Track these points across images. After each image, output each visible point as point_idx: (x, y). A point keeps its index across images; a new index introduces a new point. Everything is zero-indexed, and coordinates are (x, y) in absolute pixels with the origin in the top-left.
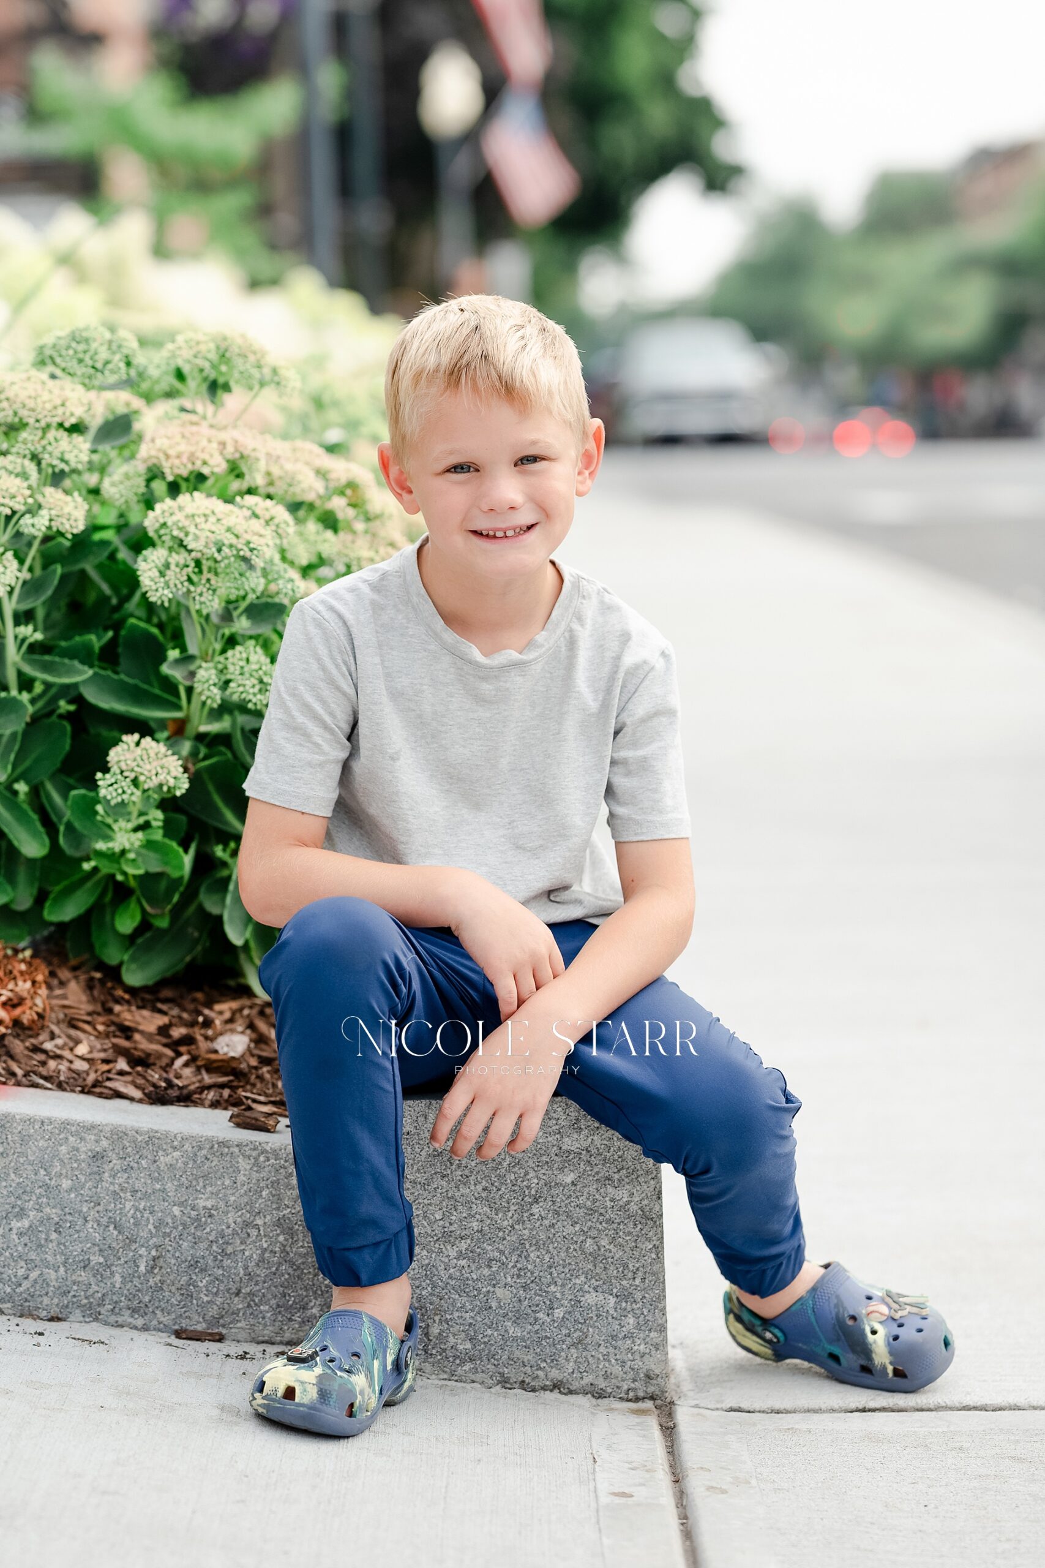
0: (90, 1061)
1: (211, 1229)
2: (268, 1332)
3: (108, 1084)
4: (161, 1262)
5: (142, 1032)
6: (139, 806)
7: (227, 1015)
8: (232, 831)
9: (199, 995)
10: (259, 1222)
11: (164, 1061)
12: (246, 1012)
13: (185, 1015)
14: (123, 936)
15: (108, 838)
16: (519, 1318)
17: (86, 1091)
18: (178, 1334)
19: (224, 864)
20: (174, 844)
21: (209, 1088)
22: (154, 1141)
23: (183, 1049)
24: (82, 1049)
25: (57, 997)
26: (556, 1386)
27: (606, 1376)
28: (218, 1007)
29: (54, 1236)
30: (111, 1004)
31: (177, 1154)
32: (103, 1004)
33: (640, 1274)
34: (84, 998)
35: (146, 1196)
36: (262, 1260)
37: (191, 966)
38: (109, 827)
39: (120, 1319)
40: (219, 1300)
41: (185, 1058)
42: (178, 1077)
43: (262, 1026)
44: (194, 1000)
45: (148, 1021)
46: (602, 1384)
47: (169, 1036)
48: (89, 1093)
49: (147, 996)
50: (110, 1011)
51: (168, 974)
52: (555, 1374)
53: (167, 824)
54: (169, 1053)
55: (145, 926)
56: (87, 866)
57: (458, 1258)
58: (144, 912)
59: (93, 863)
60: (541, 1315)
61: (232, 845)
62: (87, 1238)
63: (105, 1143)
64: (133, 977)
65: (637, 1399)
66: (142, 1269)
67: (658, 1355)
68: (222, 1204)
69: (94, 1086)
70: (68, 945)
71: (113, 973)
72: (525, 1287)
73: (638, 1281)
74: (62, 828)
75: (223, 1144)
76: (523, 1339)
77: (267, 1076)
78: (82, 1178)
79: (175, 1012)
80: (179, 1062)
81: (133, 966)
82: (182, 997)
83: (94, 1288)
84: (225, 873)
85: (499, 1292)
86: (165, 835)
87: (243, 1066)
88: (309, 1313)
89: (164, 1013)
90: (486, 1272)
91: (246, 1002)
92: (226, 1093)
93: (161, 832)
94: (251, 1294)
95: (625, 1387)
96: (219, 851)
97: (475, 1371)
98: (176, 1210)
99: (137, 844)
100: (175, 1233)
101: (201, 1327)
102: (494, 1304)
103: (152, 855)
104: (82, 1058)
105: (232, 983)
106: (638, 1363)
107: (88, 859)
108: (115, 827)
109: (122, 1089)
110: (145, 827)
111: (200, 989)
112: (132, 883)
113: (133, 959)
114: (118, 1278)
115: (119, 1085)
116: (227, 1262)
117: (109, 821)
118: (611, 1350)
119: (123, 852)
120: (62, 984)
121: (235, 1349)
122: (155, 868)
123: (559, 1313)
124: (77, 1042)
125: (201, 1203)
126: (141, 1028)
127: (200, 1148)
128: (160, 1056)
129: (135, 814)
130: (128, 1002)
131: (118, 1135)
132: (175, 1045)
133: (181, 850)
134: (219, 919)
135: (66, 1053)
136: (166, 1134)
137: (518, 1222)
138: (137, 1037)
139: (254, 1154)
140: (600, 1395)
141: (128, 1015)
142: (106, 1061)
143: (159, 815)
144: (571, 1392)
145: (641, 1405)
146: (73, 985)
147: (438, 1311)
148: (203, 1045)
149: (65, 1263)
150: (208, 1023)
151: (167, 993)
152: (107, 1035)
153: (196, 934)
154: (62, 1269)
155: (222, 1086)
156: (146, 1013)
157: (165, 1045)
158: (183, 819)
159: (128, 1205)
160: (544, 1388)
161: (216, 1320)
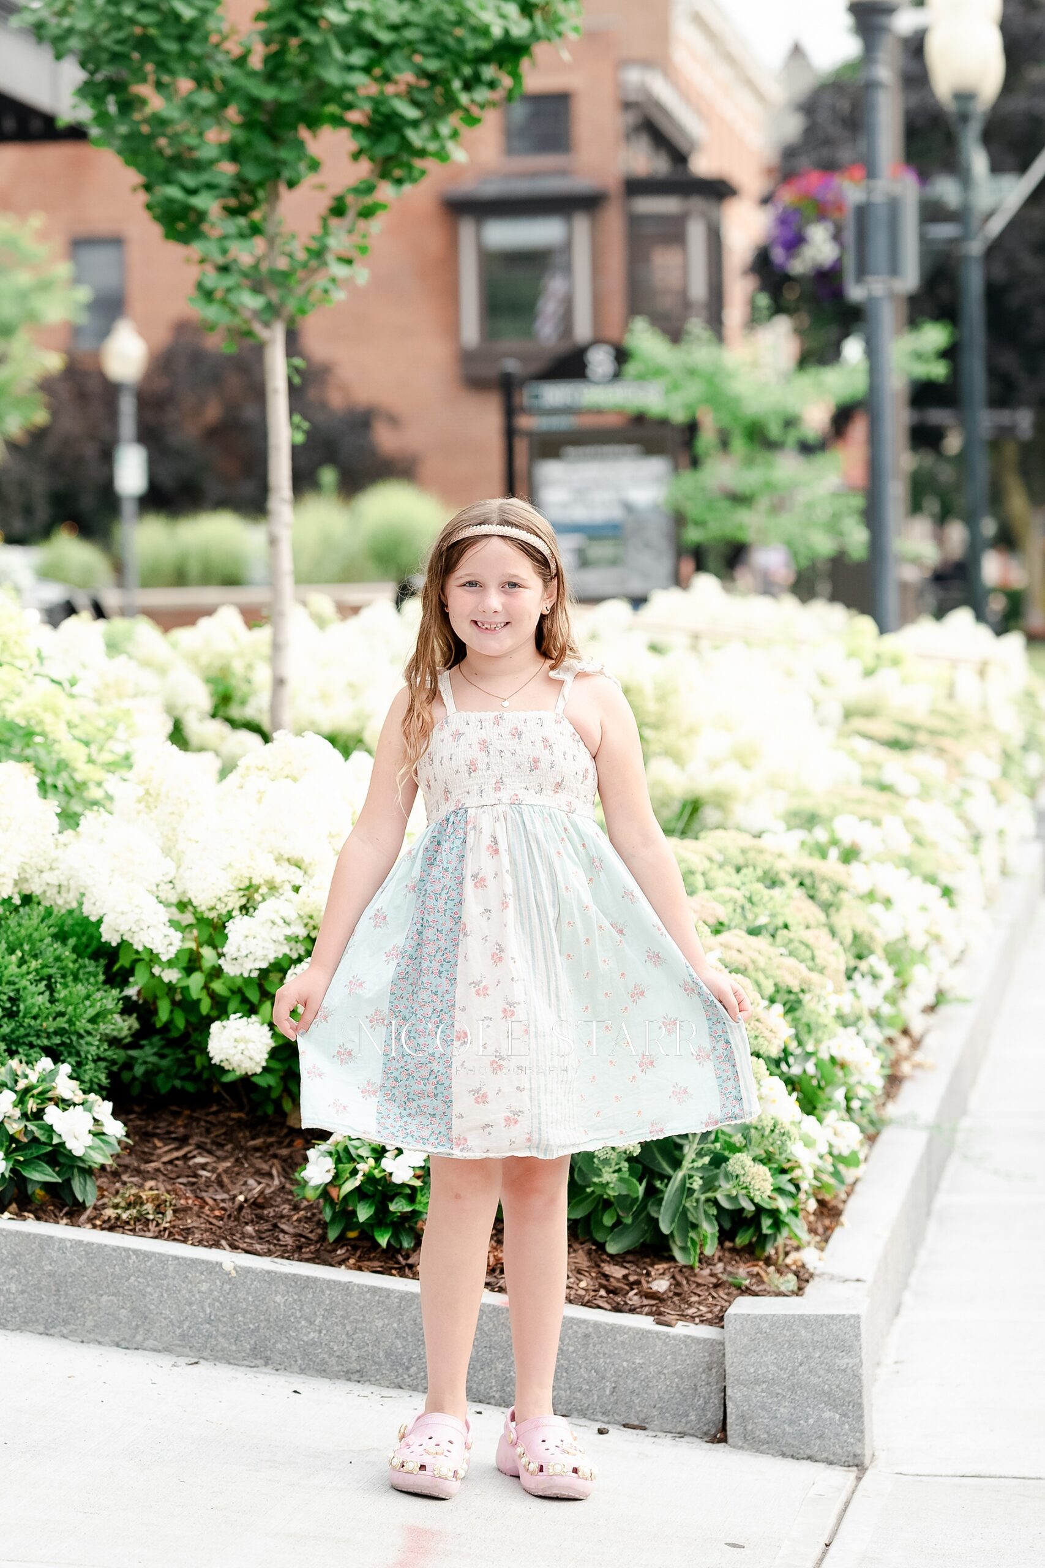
0: (586, 1290)
1: (642, 1374)
2: (669, 1427)
3: (594, 1302)
4: (617, 1389)
5: (614, 1278)
6: (616, 1159)
7: (661, 1271)
8: (665, 1173)
9: (647, 1260)
10: (665, 1371)
11: (625, 1292)
12: (672, 1270)
13: (638, 1270)
14: (607, 1227)
15: (600, 1176)
16: (791, 1423)
17: (584, 1305)
18: (625, 1426)
19: (662, 1191)
20: (635, 1181)
21: (645, 1306)
22: (614, 1329)
23: (635, 1287)
24: (583, 1284)
25: (572, 1257)
26: (809, 1458)
27: (834, 1454)
28: (656, 1267)
29: (565, 1374)
30: (599, 1263)
31: (626, 1336)
32: (595, 1262)
33: (851, 1404)
34: (586, 1259)
35: (610, 1356)
36: (667, 1391)
37: (643, 1245)
38: (600, 1170)
39: (596, 1418)
40: (645, 1410)
41: (635, 1291)
42: (630, 1300)
43: (679, 1277)
44: (644, 1263)
45: (617, 1272)
46: (832, 1458)
47: (628, 1280)
48: (585, 1305)
49: (620, 1260)
50: (599, 1266)
51: (630, 1248)
52: (808, 1452)
53: (630, 1169)
54: (627, 1288)
55: (618, 1222)
56: (589, 1190)
57: (762, 1392)
58: (618, 1216)
59: (592, 1189)
60: (802, 1422)
61: (666, 1181)
62: (581, 1376)
63: (590, 1329)
64: (612, 1249)
65: (849, 1466)
66: (608, 1392)
67: (860, 1445)
68: (647, 1362)
69: (588, 1302)
70: (579, 1231)
71: (601, 1247)
72: (794, 1408)
73: (850, 1407)
74: (576, 1170)
75: (649, 1332)
76: (793, 1434)
77: (677, 1302)
78: (579, 1347)
79: (634, 1268)
80: (632, 1293)
81: (612, 1244)
82: (638, 1260)
83: (584, 1401)
84: (661, 1196)
85: (782, 1410)
86: (630, 1175)
87: (665, 1296)
88: (689, 1418)
89: (626, 1268)
90: (775, 1399)
91: (672, 1264)
92: (654, 1309)
93: (628, 1173)
94: (661, 1408)
95: (843, 1460)
96: (658, 1184)
97: (769, 1448)
98: (625, 1364)
99: (615, 1179)
100: (624, 1375)
101: (636, 1423)
102: (779, 1416)
103: (623, 1186)
104: (583, 1289)
105: (666, 1254)
106: (850, 1448)
107: (589, 1186)
108: (603, 1170)
109: (601, 1304)
110: (619, 1170)
111: (648, 1257)
112: (612, 1199)
113: (613, 1240)
114: (595, 1397)
115: (600, 1302)
116: (649, 1391)
117: (601, 1167)
118: (836, 1441)
119: (608, 1183)
120: (575, 1251)
121: (651, 1433)
122: (624, 1193)
123: (811, 1421)
124: (580, 1280)
125: (638, 1361)
126: (614, 1275)
127: (638, 1334)
128: (622, 1289)
129: (614, 1164)
130: (609, 1262)
131: (597, 1325)
132: (631, 1285)
133: (638, 1183)
134: (656, 1221)
135: (575, 1286)
136: (621, 1326)
137: (792, 1375)
138: (612, 1280)
139: (664, 1337)
140: (831, 1463)
141: (608, 1269)
142: (594, 1291)
143: (626, 1165)
144: (816, 1461)
145: (850, 1468)
146: (580, 1252)
147: (751, 1418)
148: (645, 1285)
149: (570, 1388)
150: (648, 1274)
151: (629, 1258)
152: (597, 1278)
153: (646, 1228)
154: (568, 1392)
155: (653, 1305)
156: (617, 1267)
157: (626, 1284)
158: (640, 1167)
159: (601, 1361)
160: (803, 1459)
161: (644, 1420)
